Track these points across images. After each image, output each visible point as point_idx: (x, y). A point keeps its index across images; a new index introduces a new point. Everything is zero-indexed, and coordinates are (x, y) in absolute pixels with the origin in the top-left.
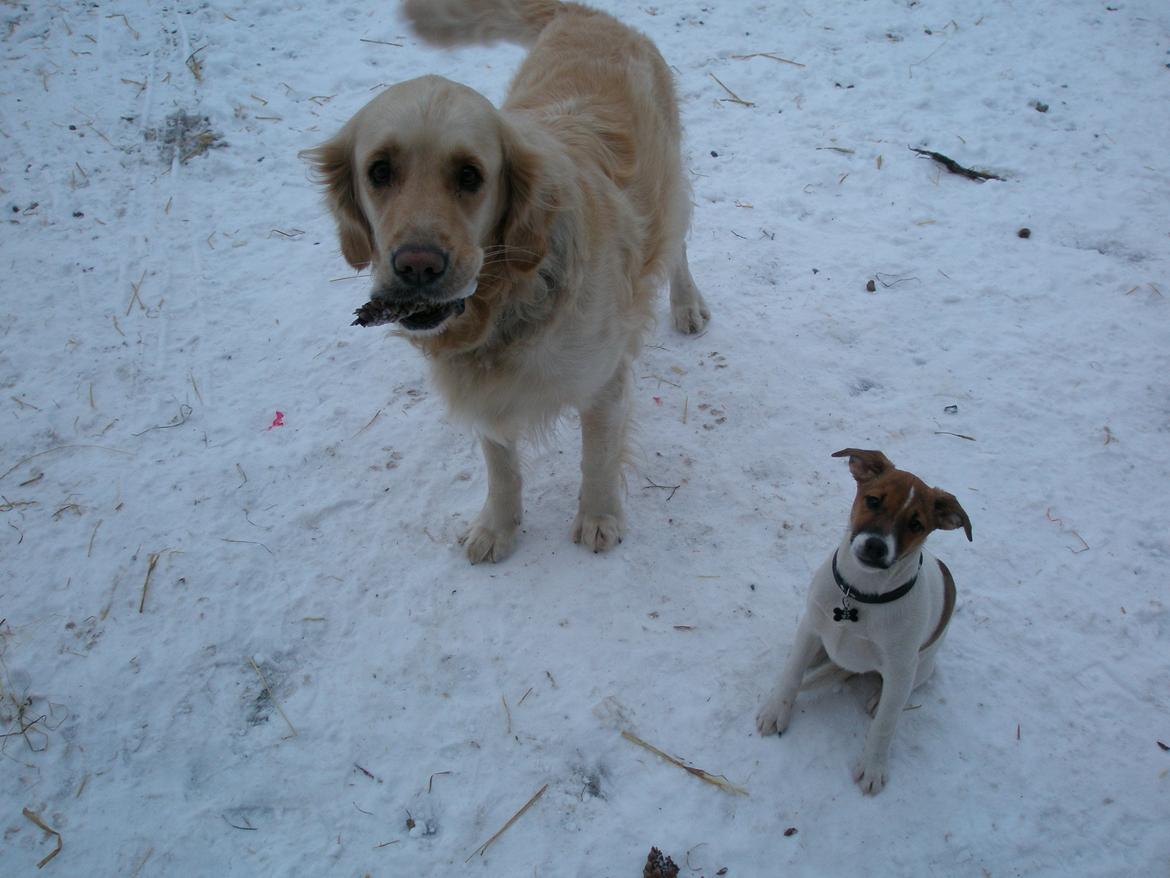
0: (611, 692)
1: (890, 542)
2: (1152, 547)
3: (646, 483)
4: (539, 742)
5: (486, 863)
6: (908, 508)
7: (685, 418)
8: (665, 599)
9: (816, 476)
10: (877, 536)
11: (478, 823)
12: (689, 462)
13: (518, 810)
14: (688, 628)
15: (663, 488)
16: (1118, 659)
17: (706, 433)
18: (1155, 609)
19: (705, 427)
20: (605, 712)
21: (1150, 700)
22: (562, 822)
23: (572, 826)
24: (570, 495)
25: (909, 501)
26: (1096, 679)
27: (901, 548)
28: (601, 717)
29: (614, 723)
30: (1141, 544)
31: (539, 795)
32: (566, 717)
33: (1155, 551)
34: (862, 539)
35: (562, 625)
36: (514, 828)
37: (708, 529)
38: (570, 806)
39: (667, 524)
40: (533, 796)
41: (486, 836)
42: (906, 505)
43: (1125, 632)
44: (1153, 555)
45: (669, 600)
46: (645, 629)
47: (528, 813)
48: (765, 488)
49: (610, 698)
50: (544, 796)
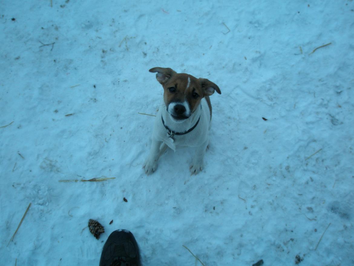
0: (45, 155)
1: (186, 105)
2: (255, 23)
3: (40, 44)
4: (22, 185)
5: (15, 244)
6: (189, 88)
7: (51, 4)
8: (59, 102)
9: (113, 21)
10: (179, 103)
11: (7, 228)
12: (57, 29)
13: (22, 217)
14: (71, 115)
15: (48, 45)
16: (245, 82)
17: (61, 10)
18: (258, 55)
19: (61, 6)
20: (44, 165)
21: (258, 99)
22: (40, 218)
23: (44, 219)
24: (8, 60)
25: (189, 84)
26: (237, 94)
27: (192, 107)
28: (44, 168)
29: (50, 170)
30: (251, 23)
31: (28, 209)
32: (31, 171)
33: (256, 25)
34: (172, 106)
35: (18, 128)
36: (22, 226)
37: (71, 61)
38: (41, 210)
39: (54, 63)
40: (26, 209)
41: (13, 232)
42: (188, 86)
43: (247, 69)
44: (256, 27)
45: (61, 102)
46: (53, 120)
47: (26, 217)
48: (93, 34)
49: (46, 158)
50: (30, 208)
